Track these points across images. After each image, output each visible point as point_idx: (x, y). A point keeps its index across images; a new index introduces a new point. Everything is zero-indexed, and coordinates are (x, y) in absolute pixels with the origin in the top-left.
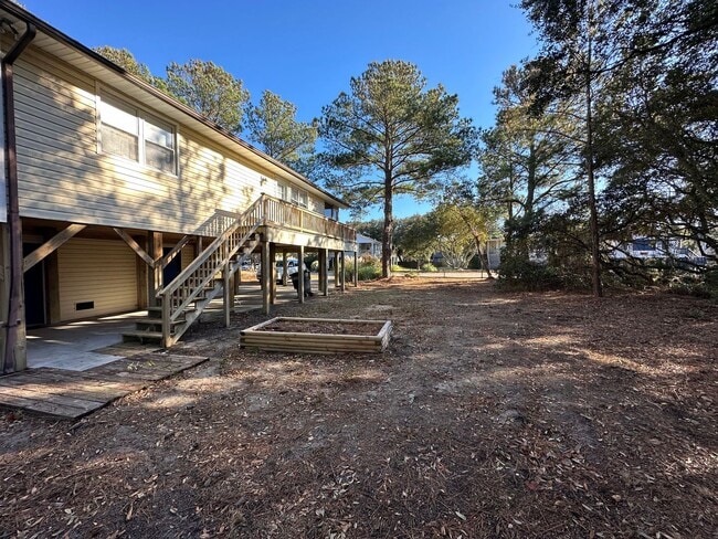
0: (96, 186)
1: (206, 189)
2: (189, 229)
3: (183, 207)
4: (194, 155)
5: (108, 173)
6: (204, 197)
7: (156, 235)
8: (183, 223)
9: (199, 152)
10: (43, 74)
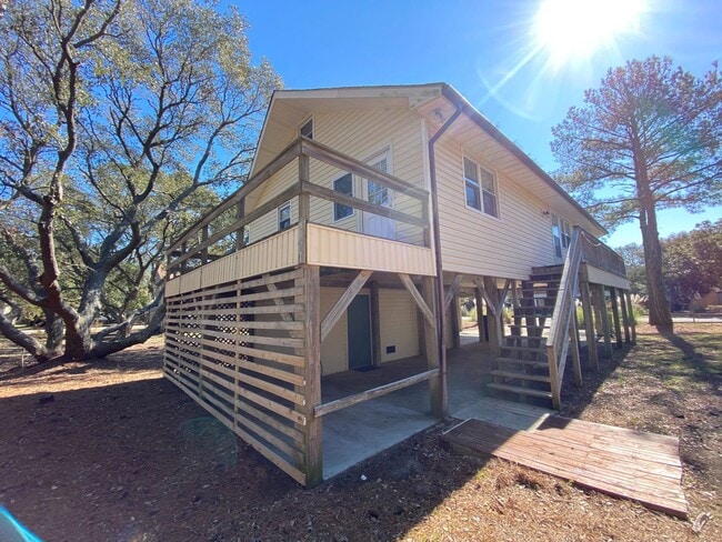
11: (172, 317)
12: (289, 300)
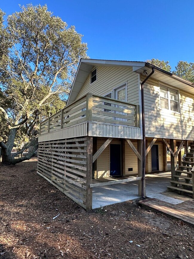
0: (160, 122)
1: (188, 117)
2: (184, 137)
3: (182, 127)
4: (184, 102)
5: (162, 116)
6: (188, 121)
7: (174, 141)
8: (182, 135)
9: (186, 100)
10: (148, 85)
11: (41, 150)
12: (82, 148)
